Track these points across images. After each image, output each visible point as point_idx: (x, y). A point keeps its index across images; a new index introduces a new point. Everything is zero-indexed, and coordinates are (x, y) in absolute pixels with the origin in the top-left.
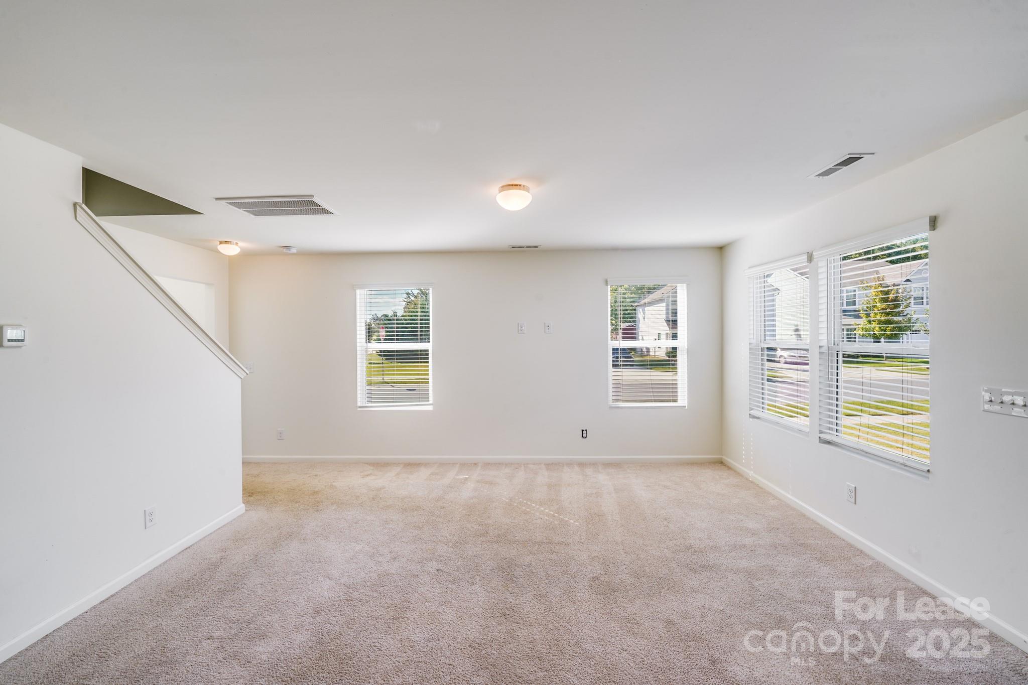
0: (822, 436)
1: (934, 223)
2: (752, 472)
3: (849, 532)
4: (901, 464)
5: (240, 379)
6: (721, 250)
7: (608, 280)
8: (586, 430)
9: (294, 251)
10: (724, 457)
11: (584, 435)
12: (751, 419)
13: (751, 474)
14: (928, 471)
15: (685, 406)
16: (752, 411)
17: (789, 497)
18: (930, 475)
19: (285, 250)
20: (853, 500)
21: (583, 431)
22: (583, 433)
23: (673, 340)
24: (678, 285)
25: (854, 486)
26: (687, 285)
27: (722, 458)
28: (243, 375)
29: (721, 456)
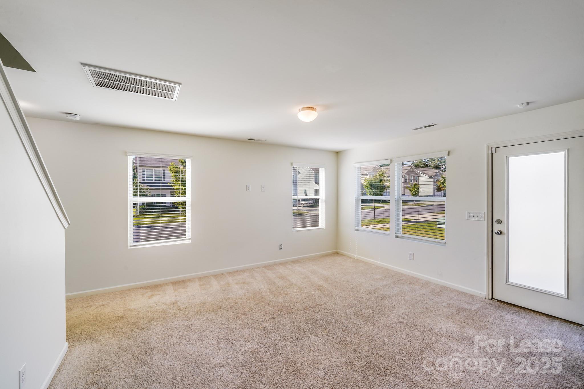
0: (396, 234)
1: (449, 153)
2: (356, 255)
3: (412, 272)
4: (435, 242)
5: (64, 230)
6: (337, 153)
7: (293, 163)
8: (282, 245)
9: (78, 118)
10: (338, 250)
11: (281, 248)
12: (356, 231)
13: (356, 256)
14: (446, 243)
15: (324, 228)
16: (356, 228)
17: (379, 263)
18: (446, 244)
19: (69, 117)
20: (412, 259)
21: (280, 245)
22: (280, 247)
23: (315, 195)
24: (320, 168)
25: (413, 253)
26: (325, 169)
27: (337, 251)
28: (66, 226)
29: (336, 250)
